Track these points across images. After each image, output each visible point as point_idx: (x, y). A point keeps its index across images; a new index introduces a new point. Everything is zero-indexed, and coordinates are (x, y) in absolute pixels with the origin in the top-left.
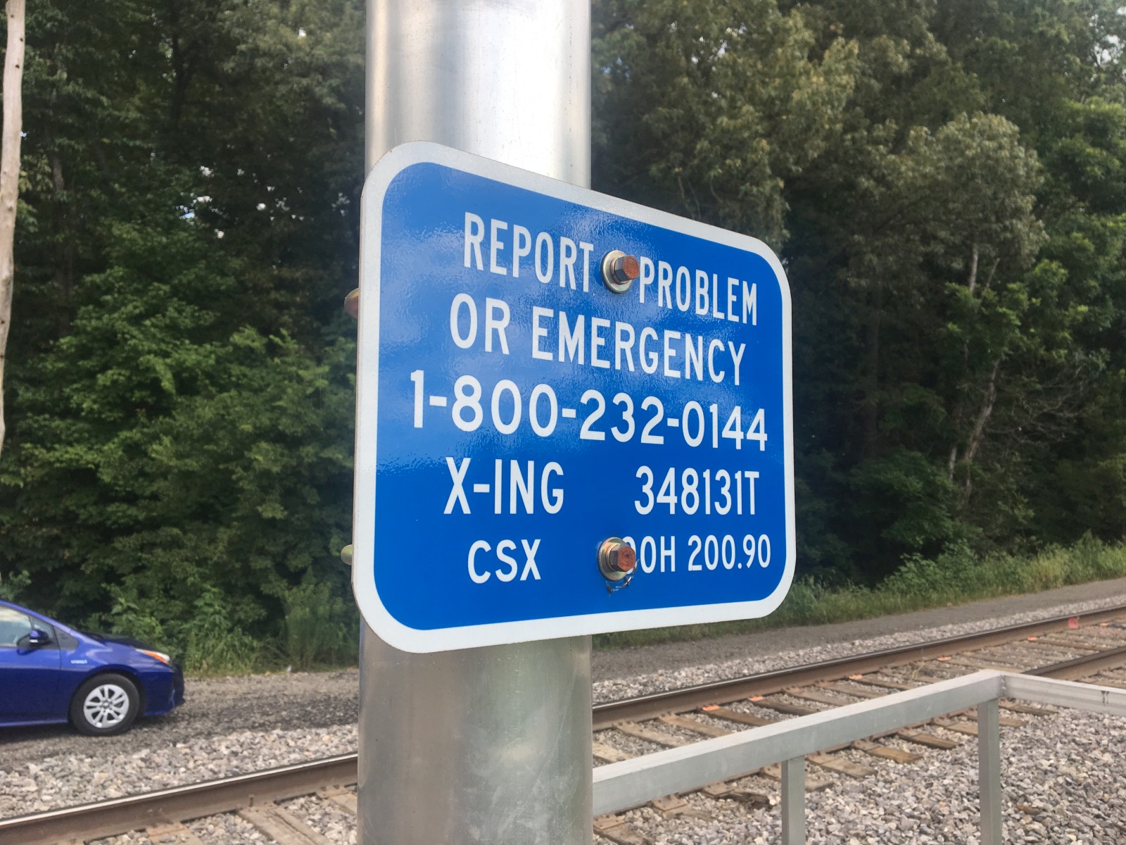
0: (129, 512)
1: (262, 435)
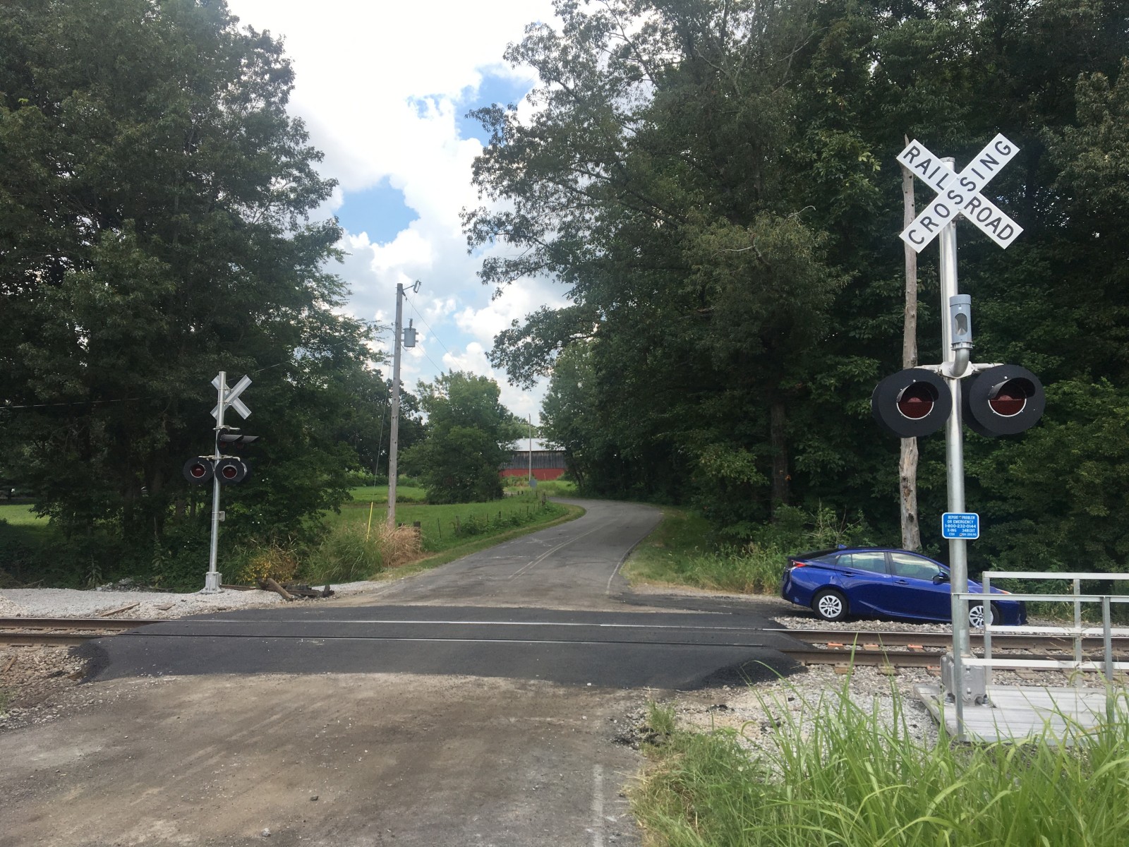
0: (1003, 507)
1: (1089, 456)
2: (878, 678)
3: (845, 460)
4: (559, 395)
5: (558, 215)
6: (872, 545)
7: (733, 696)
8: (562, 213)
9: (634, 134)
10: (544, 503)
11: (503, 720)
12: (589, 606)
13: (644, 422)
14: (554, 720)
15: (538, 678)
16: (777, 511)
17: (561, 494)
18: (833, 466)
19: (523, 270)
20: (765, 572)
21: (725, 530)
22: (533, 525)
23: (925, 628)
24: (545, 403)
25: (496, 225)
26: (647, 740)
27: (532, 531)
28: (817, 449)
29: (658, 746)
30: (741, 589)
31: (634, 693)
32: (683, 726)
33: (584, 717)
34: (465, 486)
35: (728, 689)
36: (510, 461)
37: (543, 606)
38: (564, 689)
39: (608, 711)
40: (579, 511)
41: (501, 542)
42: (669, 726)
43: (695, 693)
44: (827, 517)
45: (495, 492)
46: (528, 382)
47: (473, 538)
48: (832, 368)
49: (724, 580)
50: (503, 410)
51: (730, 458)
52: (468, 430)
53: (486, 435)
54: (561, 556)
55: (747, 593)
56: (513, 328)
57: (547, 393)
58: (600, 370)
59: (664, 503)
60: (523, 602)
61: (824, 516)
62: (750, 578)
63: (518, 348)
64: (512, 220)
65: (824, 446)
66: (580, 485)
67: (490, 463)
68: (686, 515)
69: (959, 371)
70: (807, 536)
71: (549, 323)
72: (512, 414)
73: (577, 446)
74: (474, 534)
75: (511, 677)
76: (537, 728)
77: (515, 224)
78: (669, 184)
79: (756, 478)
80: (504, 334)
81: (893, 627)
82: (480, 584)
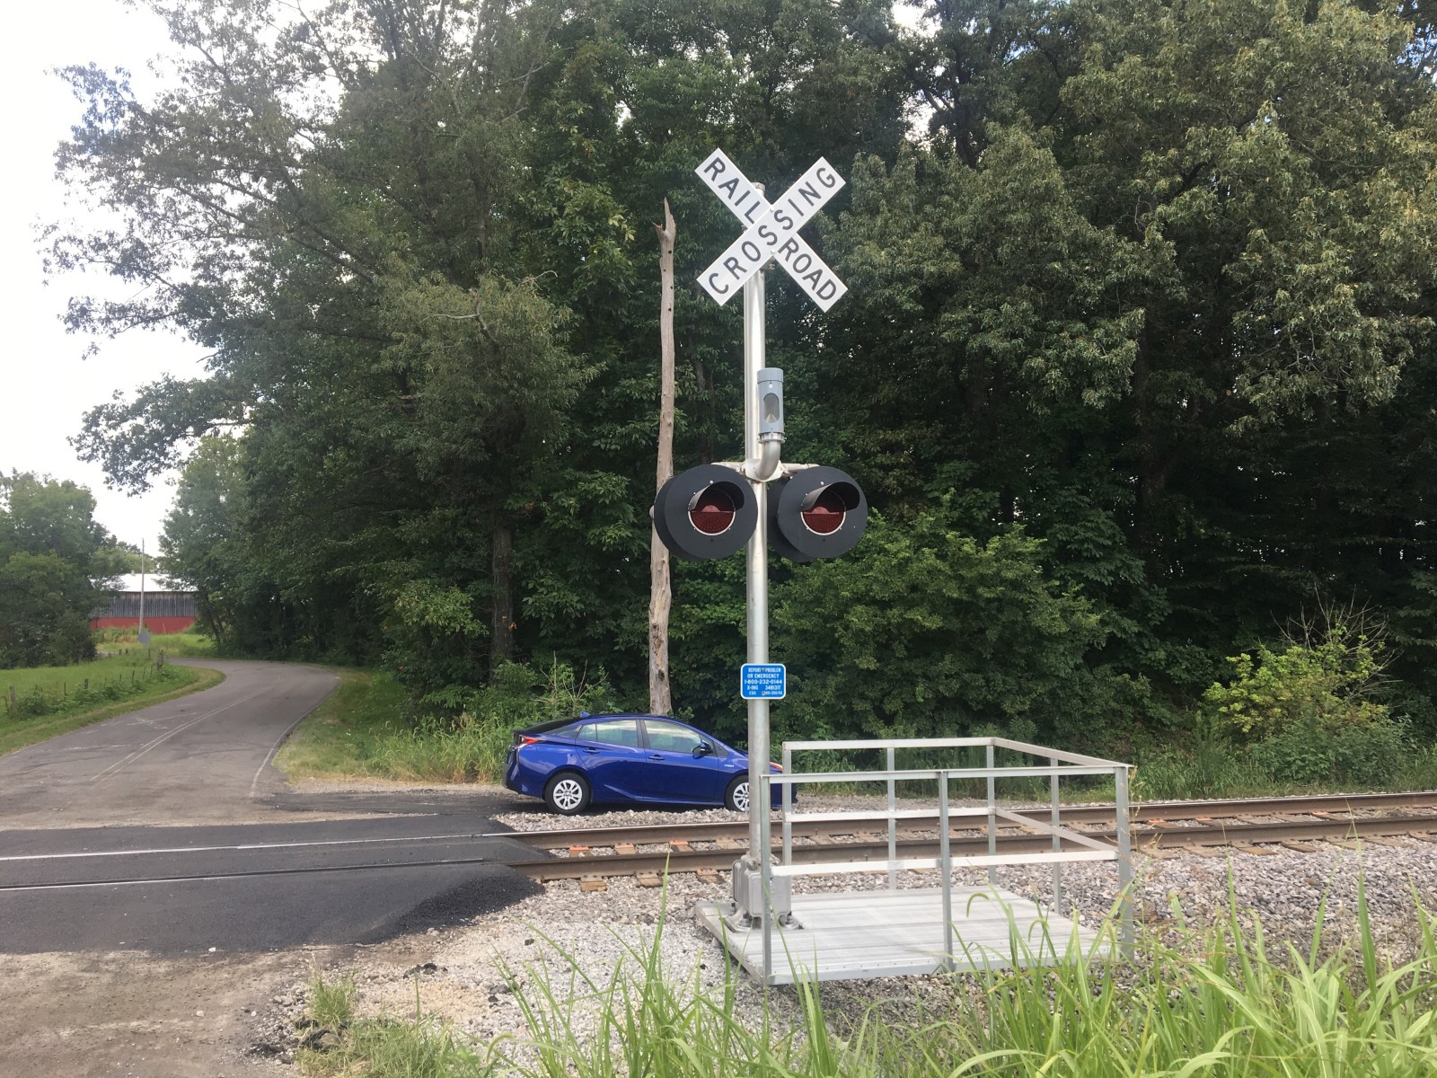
1: (859, 599)
2: (637, 893)
3: (584, 603)
4: (191, 513)
5: (193, 245)
6: (617, 710)
7: (444, 945)
8: (200, 244)
9: (312, 146)
10: (160, 666)
11: (47, 1036)
12: (220, 818)
13: (317, 551)
14: (144, 1025)
15: (123, 948)
16: (498, 671)
17: (190, 653)
18: (570, 610)
19: (135, 320)
20: (481, 752)
21: (428, 697)
22: (139, 699)
23: (688, 818)
24: (167, 523)
25: (92, 247)
26: (306, 1043)
27: (137, 707)
28: (551, 589)
29: (325, 1051)
30: (448, 777)
31: (288, 957)
32: (366, 1010)
33: (199, 1013)
34: (34, 642)
35: (435, 933)
36: (108, 605)
37: (145, 822)
38: (168, 963)
39: (242, 995)
40: (215, 676)
41: (83, 725)
42: (344, 1014)
43: (386, 946)
44: (563, 676)
45: (84, 650)
46: (138, 486)
47: (39, 719)
48: (571, 484)
49: (425, 766)
50: (100, 531)
51: (438, 600)
52: (41, 559)
53: (70, 566)
54: (181, 743)
55: (456, 782)
56: (114, 402)
57: (172, 508)
58: (253, 473)
59: (340, 664)
60: (114, 817)
61: (558, 676)
62: (461, 761)
63: (123, 434)
64: (118, 244)
65: (560, 585)
66: (218, 640)
67: (76, 608)
68: (372, 679)
69: (767, 472)
70: (535, 702)
71: (174, 398)
72: (114, 538)
73: (216, 585)
74: (40, 714)
75: (73, 950)
76: (109, 1044)
77: (124, 251)
78: (360, 219)
79: (473, 626)
80: (99, 411)
81: (649, 818)
82: (41, 791)
